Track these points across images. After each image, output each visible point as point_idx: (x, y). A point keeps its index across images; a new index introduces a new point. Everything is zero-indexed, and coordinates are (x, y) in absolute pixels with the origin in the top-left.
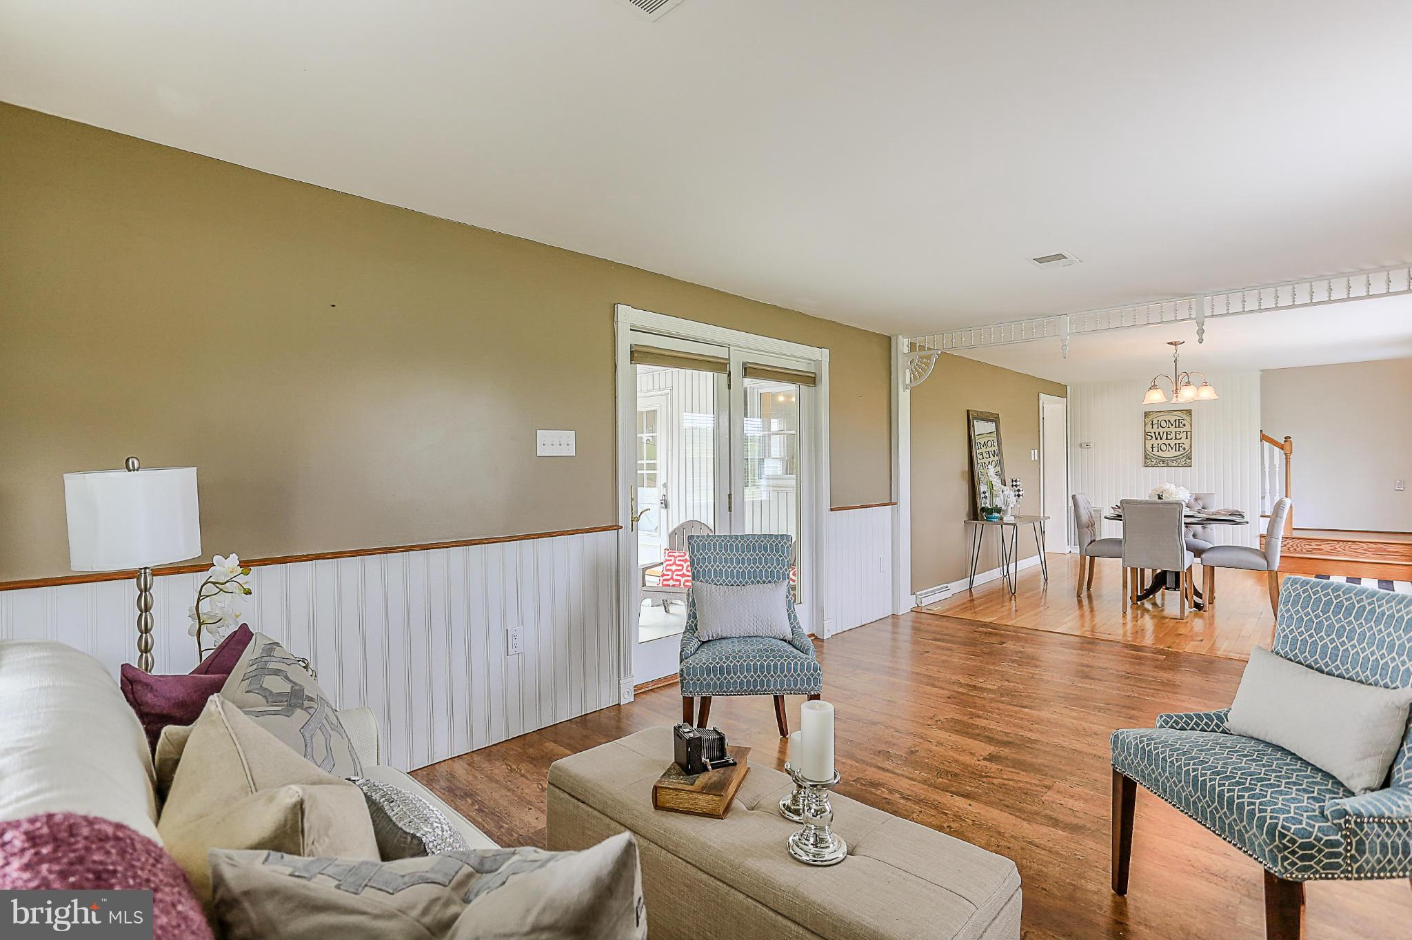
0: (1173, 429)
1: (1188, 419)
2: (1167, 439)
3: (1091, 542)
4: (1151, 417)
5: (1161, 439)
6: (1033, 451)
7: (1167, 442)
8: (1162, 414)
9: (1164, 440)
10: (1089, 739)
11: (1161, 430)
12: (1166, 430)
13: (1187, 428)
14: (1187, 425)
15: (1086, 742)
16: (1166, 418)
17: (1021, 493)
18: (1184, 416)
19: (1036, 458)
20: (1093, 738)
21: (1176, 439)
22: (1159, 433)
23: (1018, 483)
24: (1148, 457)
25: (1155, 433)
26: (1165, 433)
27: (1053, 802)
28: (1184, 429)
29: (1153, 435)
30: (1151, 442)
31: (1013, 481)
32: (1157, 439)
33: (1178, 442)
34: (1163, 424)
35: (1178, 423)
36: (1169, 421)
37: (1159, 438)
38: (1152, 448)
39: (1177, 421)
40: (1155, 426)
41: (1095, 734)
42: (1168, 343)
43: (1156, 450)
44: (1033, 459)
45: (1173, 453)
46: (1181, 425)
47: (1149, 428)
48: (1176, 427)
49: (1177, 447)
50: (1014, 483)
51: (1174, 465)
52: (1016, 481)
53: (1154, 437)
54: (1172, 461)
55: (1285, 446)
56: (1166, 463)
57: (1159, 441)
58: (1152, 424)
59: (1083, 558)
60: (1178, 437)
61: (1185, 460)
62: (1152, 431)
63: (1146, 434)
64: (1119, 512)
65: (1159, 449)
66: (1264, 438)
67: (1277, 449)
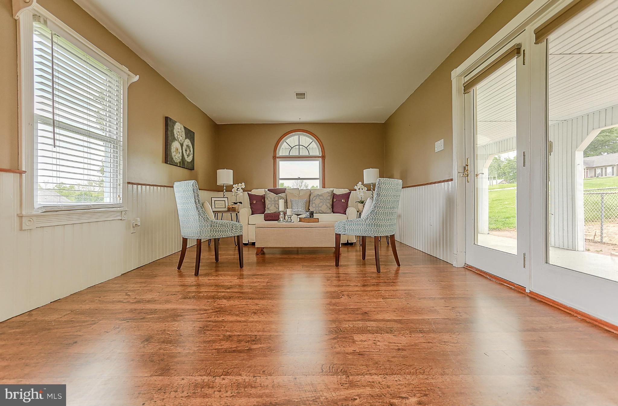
10: (257, 308)
15: (259, 306)
20: (256, 310)
27: (264, 279)
41: (255, 313)
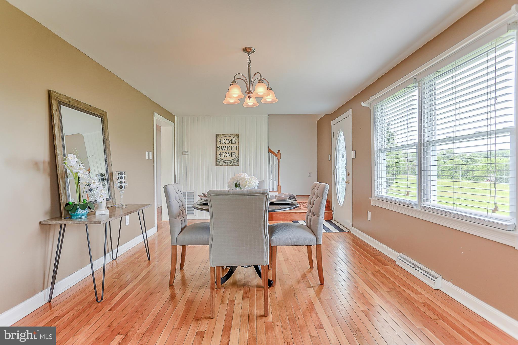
0: (230, 144)
1: (237, 139)
2: (227, 150)
3: (182, 229)
4: (220, 137)
5: (224, 150)
6: (147, 153)
7: (227, 152)
8: (225, 135)
9: (226, 151)
11: (224, 145)
12: (227, 145)
13: (237, 144)
14: (237, 142)
16: (227, 138)
17: (123, 185)
18: (236, 137)
19: (151, 158)
21: (231, 150)
22: (223, 146)
23: (123, 176)
24: (218, 160)
25: (221, 146)
26: (226, 147)
29: (220, 147)
30: (220, 151)
31: (118, 174)
32: (222, 150)
33: (232, 151)
34: (226, 141)
36: (228, 139)
37: (223, 149)
38: (220, 155)
39: (232, 140)
40: (222, 142)
43: (222, 156)
44: (147, 158)
45: (230, 158)
46: (234, 142)
47: (218, 144)
49: (232, 155)
50: (120, 176)
51: (230, 165)
52: (121, 174)
53: (221, 148)
54: (230, 163)
55: (277, 155)
56: (227, 163)
57: (223, 151)
58: (220, 141)
59: (174, 248)
60: (233, 149)
61: (236, 162)
62: (220, 145)
63: (217, 147)
64: (206, 200)
65: (224, 155)
66: (270, 151)
67: (275, 157)
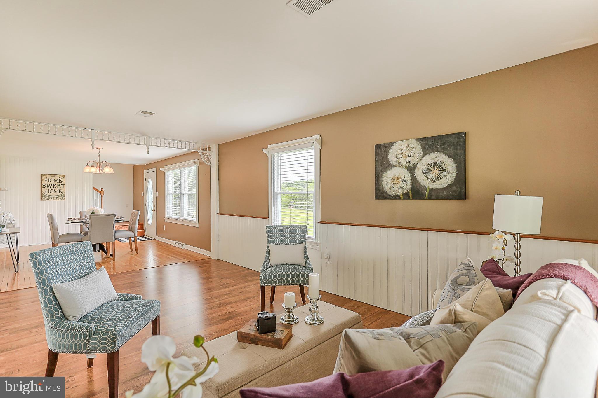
0: (56, 183)
1: (64, 179)
2: (53, 187)
4: (45, 177)
5: (50, 187)
7: (53, 189)
8: (51, 176)
11: (50, 183)
12: (53, 183)
13: (63, 183)
16: (53, 178)
18: (62, 178)
24: (43, 196)
25: (47, 184)
26: (52, 185)
28: (62, 183)
29: (46, 185)
30: (45, 189)
32: (48, 187)
33: (59, 189)
34: (52, 180)
35: (59, 180)
36: (55, 179)
38: (46, 191)
42: (96, 148)
45: (56, 194)
46: (60, 182)
47: (44, 182)
48: (58, 182)
49: (59, 191)
51: (57, 199)
54: (56, 198)
55: (101, 192)
56: (53, 198)
58: (46, 180)
60: (59, 187)
61: (62, 197)
62: (46, 183)
63: (42, 185)
65: (49, 192)
66: (94, 189)
67: (98, 193)
